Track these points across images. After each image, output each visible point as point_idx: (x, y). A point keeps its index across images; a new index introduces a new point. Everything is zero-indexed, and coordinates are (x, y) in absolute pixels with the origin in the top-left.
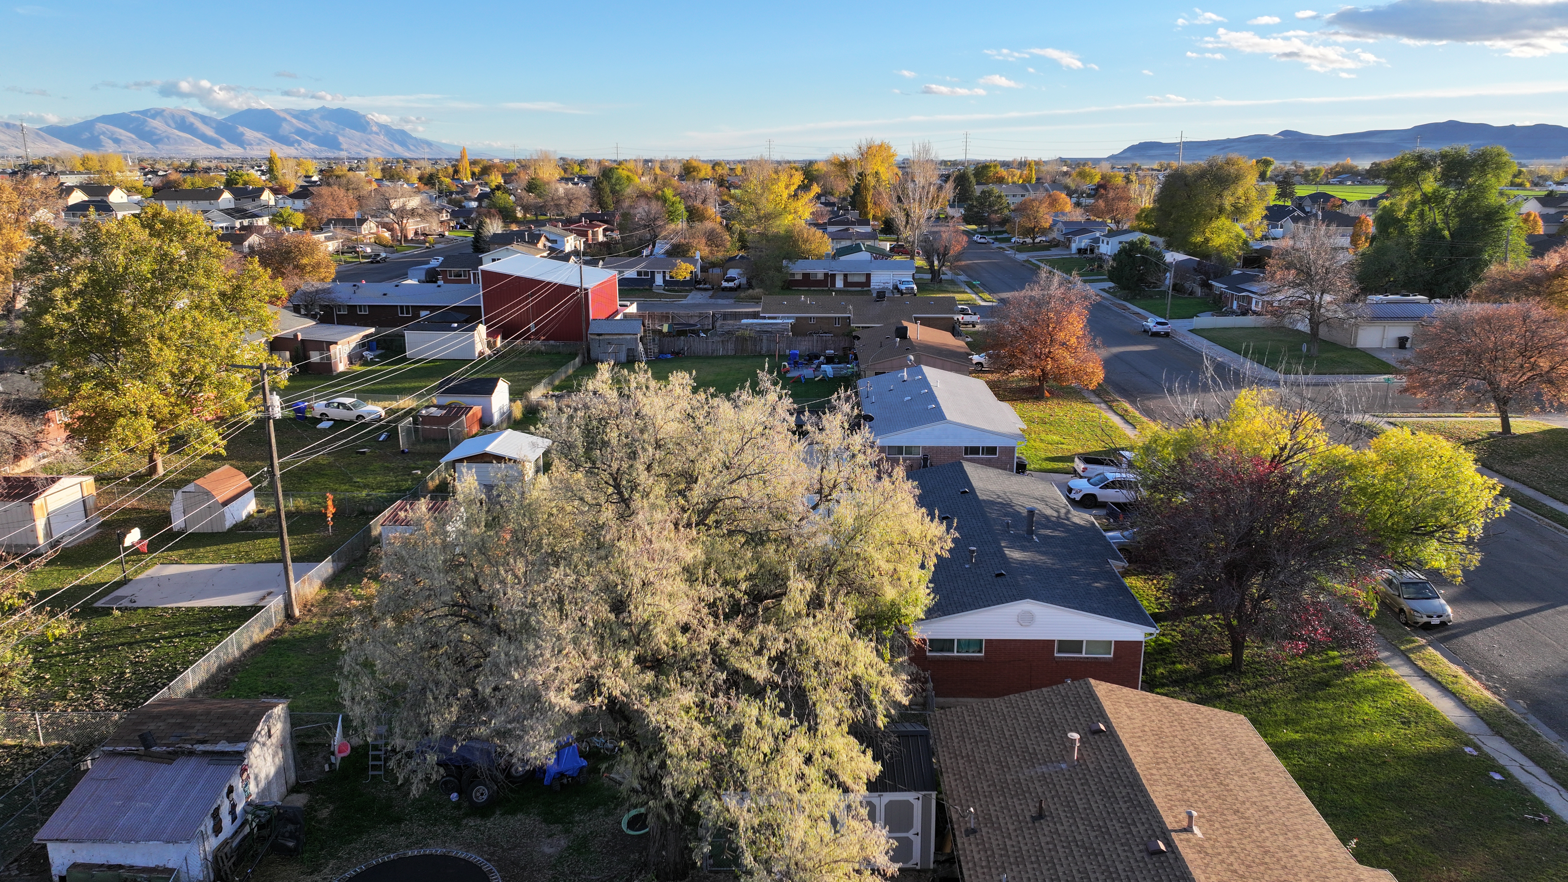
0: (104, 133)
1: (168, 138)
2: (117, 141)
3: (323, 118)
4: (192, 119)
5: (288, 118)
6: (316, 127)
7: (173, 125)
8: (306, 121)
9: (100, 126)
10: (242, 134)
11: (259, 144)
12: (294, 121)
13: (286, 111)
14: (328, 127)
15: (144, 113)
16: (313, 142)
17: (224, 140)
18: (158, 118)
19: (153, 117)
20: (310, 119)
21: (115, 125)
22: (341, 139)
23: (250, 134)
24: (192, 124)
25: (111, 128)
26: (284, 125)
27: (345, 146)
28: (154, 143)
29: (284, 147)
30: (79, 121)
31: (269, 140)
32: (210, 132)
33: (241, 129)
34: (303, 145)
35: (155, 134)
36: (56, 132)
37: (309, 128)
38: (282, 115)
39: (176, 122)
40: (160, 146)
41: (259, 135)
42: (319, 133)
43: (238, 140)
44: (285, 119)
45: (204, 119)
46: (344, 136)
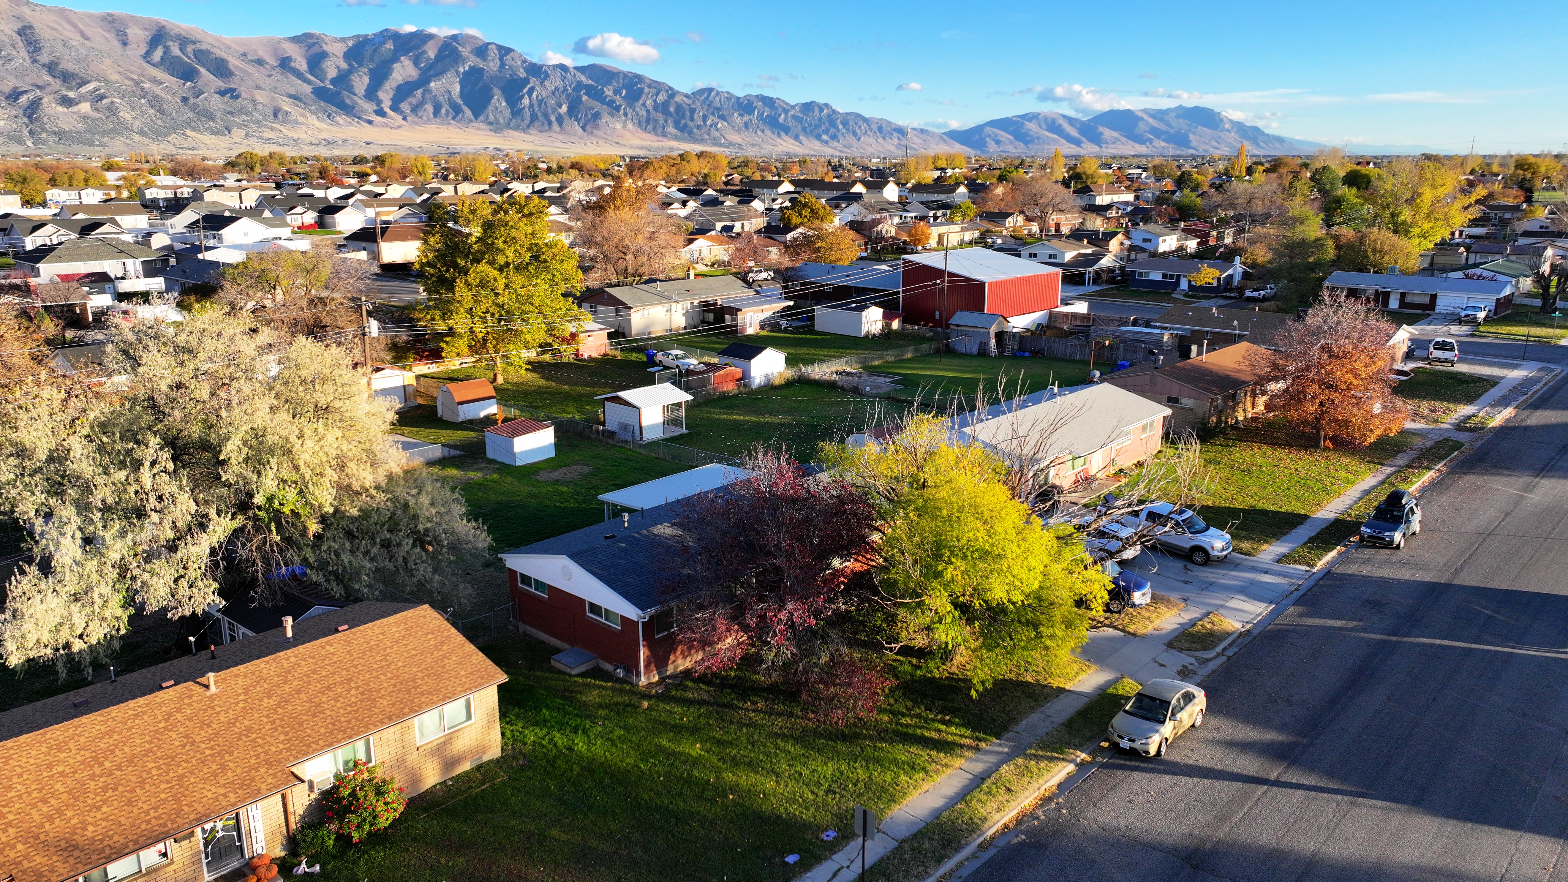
0: (989, 136)
1: (1038, 138)
2: (998, 142)
3: (1178, 116)
4: (1061, 121)
5: (1145, 117)
6: (1170, 126)
7: (1044, 127)
8: (1161, 120)
9: (988, 130)
10: (1102, 134)
11: (1114, 143)
12: (1150, 120)
13: (1145, 111)
14: (1182, 124)
15: (1023, 117)
16: (1164, 141)
17: (1084, 140)
18: (1034, 121)
19: (1030, 120)
20: (1166, 118)
21: (999, 129)
22: (1192, 137)
23: (1108, 133)
24: (1060, 125)
25: (995, 130)
26: (1141, 124)
27: (1194, 144)
28: (1026, 143)
29: (1137, 145)
30: (973, 125)
31: (1123, 139)
32: (1074, 133)
33: (1101, 129)
34: (1154, 144)
35: (1028, 135)
36: (956, 136)
37: (1162, 127)
38: (1140, 114)
39: (1047, 124)
40: (1030, 146)
41: (1115, 134)
42: (1172, 131)
43: (1096, 139)
44: (1142, 119)
45: (1071, 120)
46: (1194, 133)
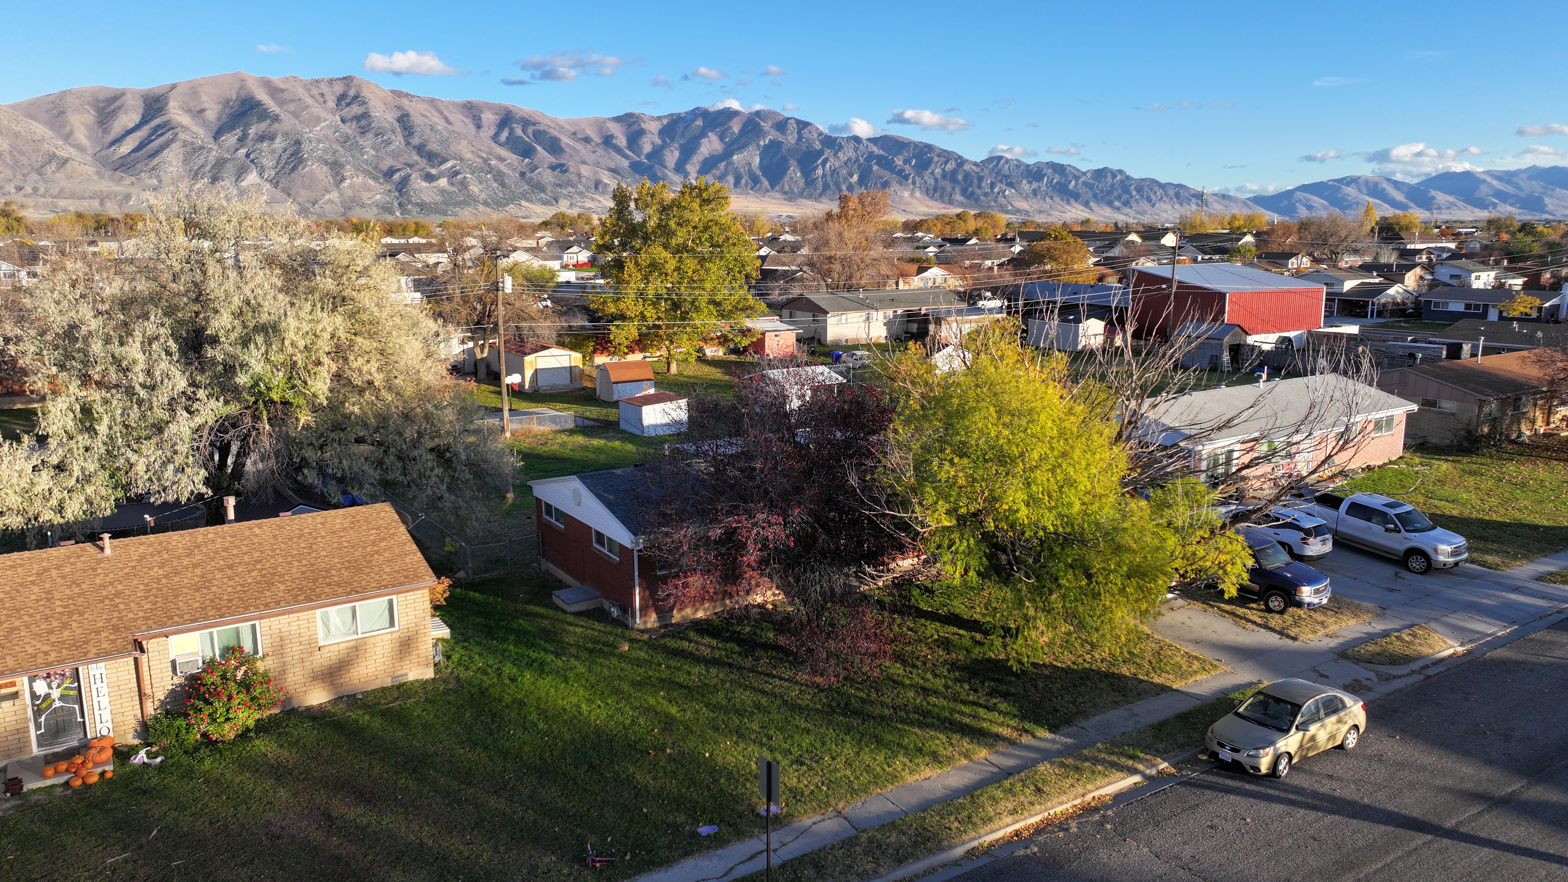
0: (1300, 201)
1: (1357, 203)
2: (1310, 208)
3: (1531, 178)
4: (1385, 185)
5: (1489, 179)
6: (1520, 188)
7: (1364, 190)
8: (1509, 182)
9: (1299, 195)
10: (1434, 198)
11: (1449, 208)
12: (1495, 183)
13: (1488, 173)
14: (1536, 187)
15: (1340, 181)
16: (1511, 205)
17: (1412, 205)
18: (1353, 185)
19: (1348, 184)
20: (1514, 179)
21: (1311, 193)
22: (1547, 200)
23: (1441, 197)
24: (1384, 190)
25: (1307, 195)
26: (1482, 187)
27: (1550, 207)
28: (1343, 208)
29: (1477, 210)
30: (1282, 190)
31: (1460, 204)
32: (1399, 197)
33: (1433, 193)
34: (1499, 208)
35: (1346, 200)
36: (1260, 200)
37: (1510, 189)
38: (1483, 176)
39: (1368, 189)
40: (1348, 212)
41: (1451, 199)
42: (1522, 195)
43: (1426, 203)
44: (1484, 181)
45: (1397, 185)
46: (1551, 197)
